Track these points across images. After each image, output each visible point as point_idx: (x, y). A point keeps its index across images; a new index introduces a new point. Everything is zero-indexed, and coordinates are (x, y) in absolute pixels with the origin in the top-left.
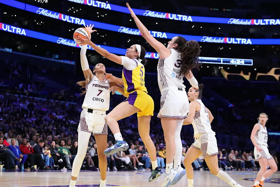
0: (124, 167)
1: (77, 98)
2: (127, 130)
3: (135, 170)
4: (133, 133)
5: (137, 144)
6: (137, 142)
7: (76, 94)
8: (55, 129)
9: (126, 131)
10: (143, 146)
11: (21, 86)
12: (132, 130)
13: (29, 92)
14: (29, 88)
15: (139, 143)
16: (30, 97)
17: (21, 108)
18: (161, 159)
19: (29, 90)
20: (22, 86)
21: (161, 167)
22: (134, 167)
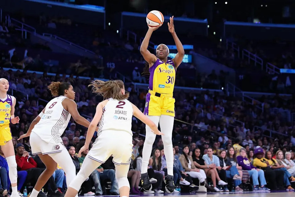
0: (195, 187)
1: (111, 70)
2: (199, 123)
3: (216, 191)
4: (208, 127)
5: (217, 147)
6: (217, 145)
7: (108, 64)
8: (74, 125)
9: (196, 125)
10: (227, 151)
11: (11, 52)
12: (206, 124)
13: (26, 63)
14: (26, 55)
15: (219, 145)
16: (28, 71)
17: (14, 90)
18: (259, 172)
19: (26, 59)
20: (14, 52)
21: (260, 185)
22: (213, 187)
